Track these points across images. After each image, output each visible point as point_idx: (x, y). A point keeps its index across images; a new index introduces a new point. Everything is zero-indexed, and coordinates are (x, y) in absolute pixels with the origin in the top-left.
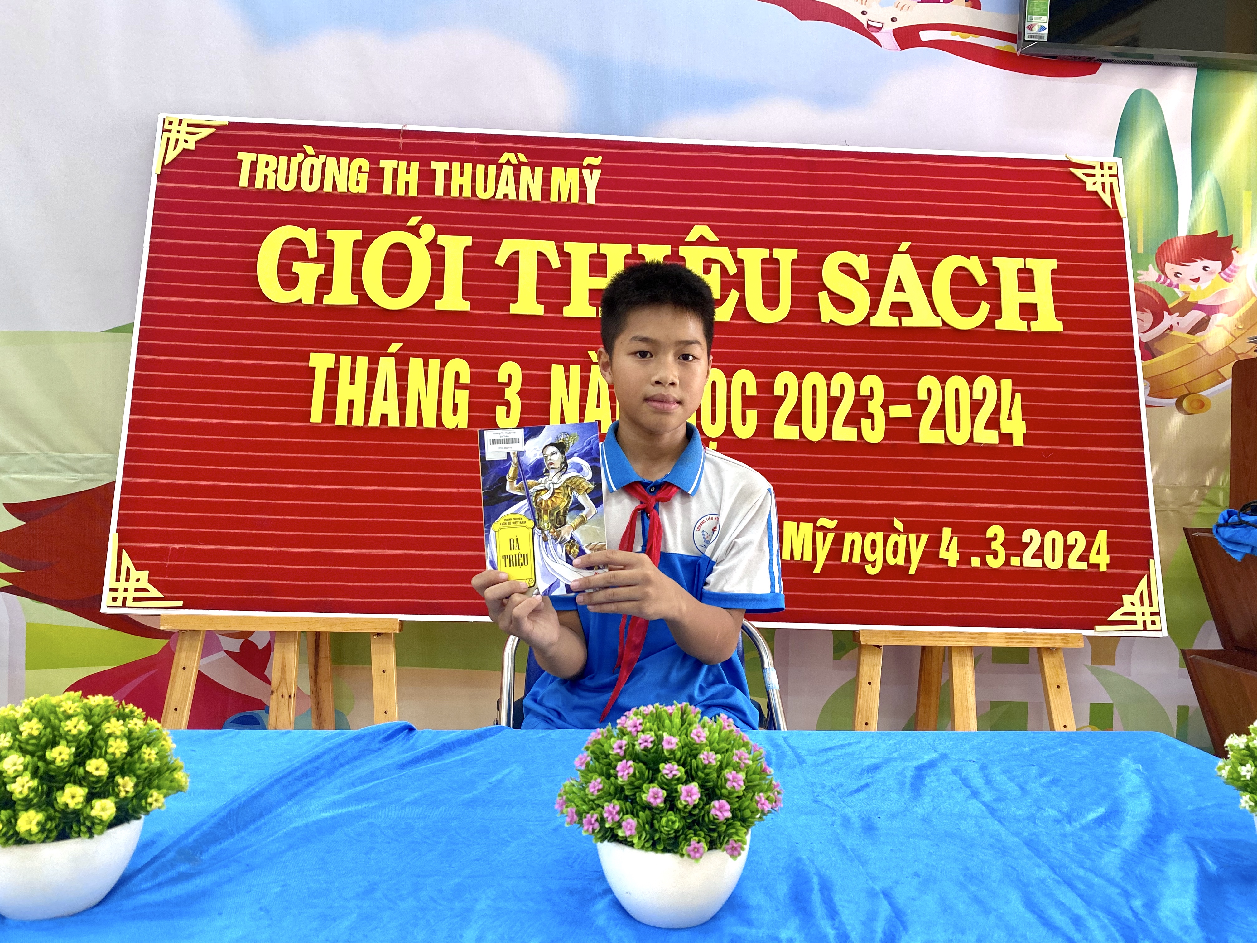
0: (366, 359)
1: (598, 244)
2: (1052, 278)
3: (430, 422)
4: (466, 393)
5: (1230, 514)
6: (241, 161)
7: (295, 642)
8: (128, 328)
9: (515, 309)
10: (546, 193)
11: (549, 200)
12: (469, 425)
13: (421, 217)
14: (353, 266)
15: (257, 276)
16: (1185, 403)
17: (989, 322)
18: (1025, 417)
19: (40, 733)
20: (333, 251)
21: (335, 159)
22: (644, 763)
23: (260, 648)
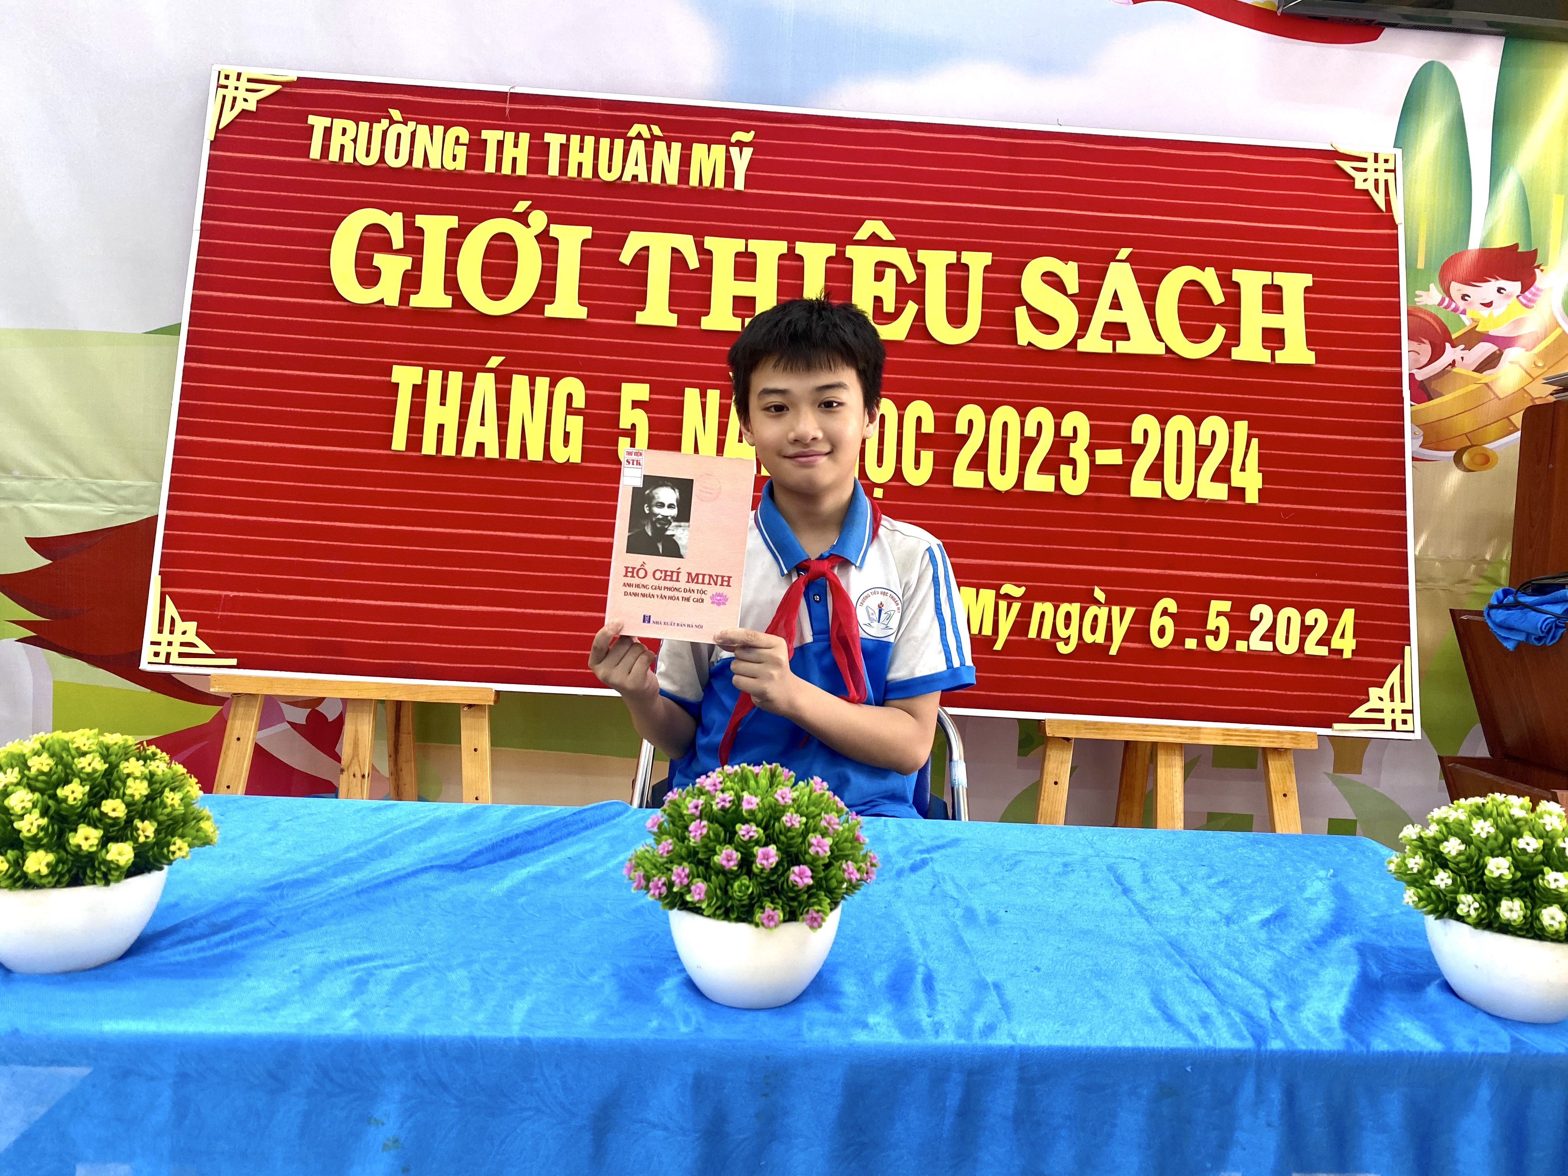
0: (460, 375)
1: (747, 241)
2: (1305, 298)
3: (535, 454)
4: (580, 419)
5: (1506, 593)
6: (313, 126)
7: (370, 713)
8: (174, 330)
9: (642, 318)
10: (684, 175)
11: (688, 183)
12: (583, 459)
13: (530, 202)
14: (446, 260)
15: (330, 270)
16: (1465, 458)
17: (1224, 350)
18: (1261, 469)
19: (51, 769)
20: (423, 241)
21: (426, 127)
22: (722, 825)
23: (330, 720)
